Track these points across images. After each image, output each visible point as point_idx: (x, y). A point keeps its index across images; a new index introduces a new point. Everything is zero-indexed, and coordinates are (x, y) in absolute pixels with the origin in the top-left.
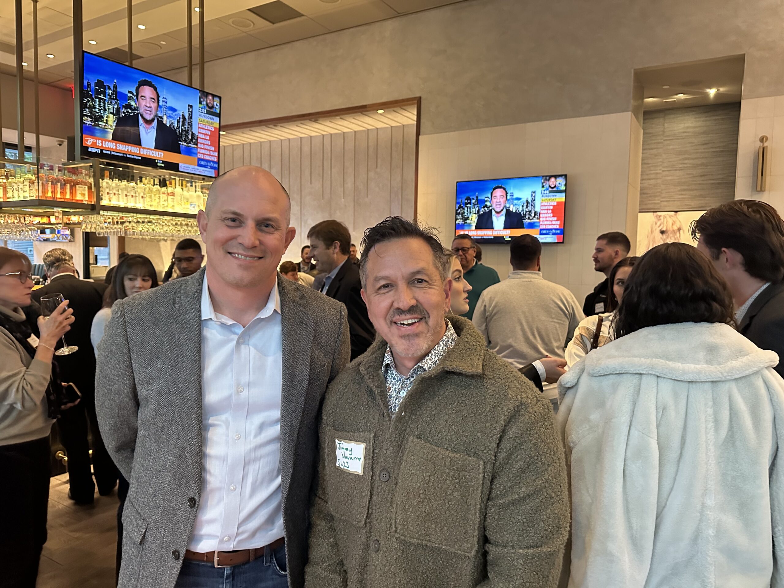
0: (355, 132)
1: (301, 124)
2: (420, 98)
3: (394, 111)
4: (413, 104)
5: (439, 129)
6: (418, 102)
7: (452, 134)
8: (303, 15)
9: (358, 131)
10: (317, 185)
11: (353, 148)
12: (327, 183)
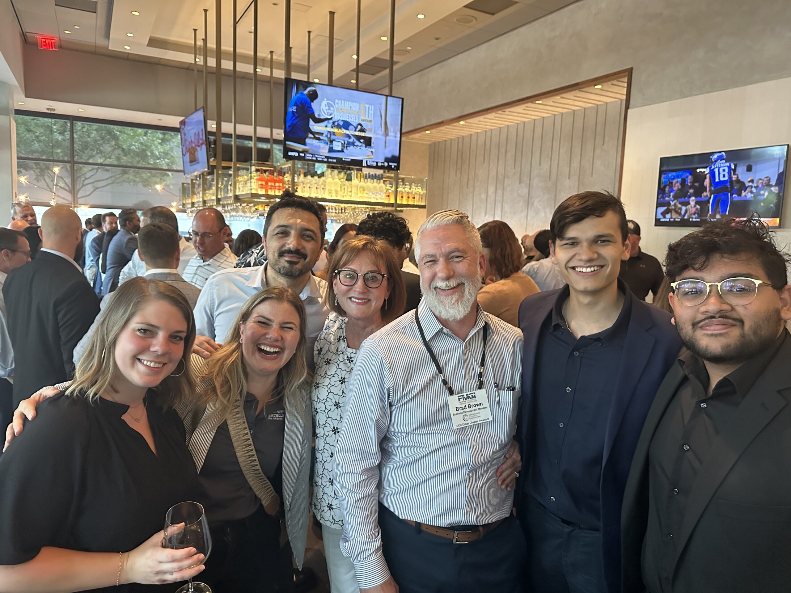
0: (585, 108)
1: (527, 107)
2: (632, 68)
3: (612, 84)
4: (624, 77)
5: (648, 101)
6: (629, 72)
7: (662, 104)
8: (517, 3)
9: (588, 108)
10: (545, 166)
11: (582, 126)
12: (554, 164)
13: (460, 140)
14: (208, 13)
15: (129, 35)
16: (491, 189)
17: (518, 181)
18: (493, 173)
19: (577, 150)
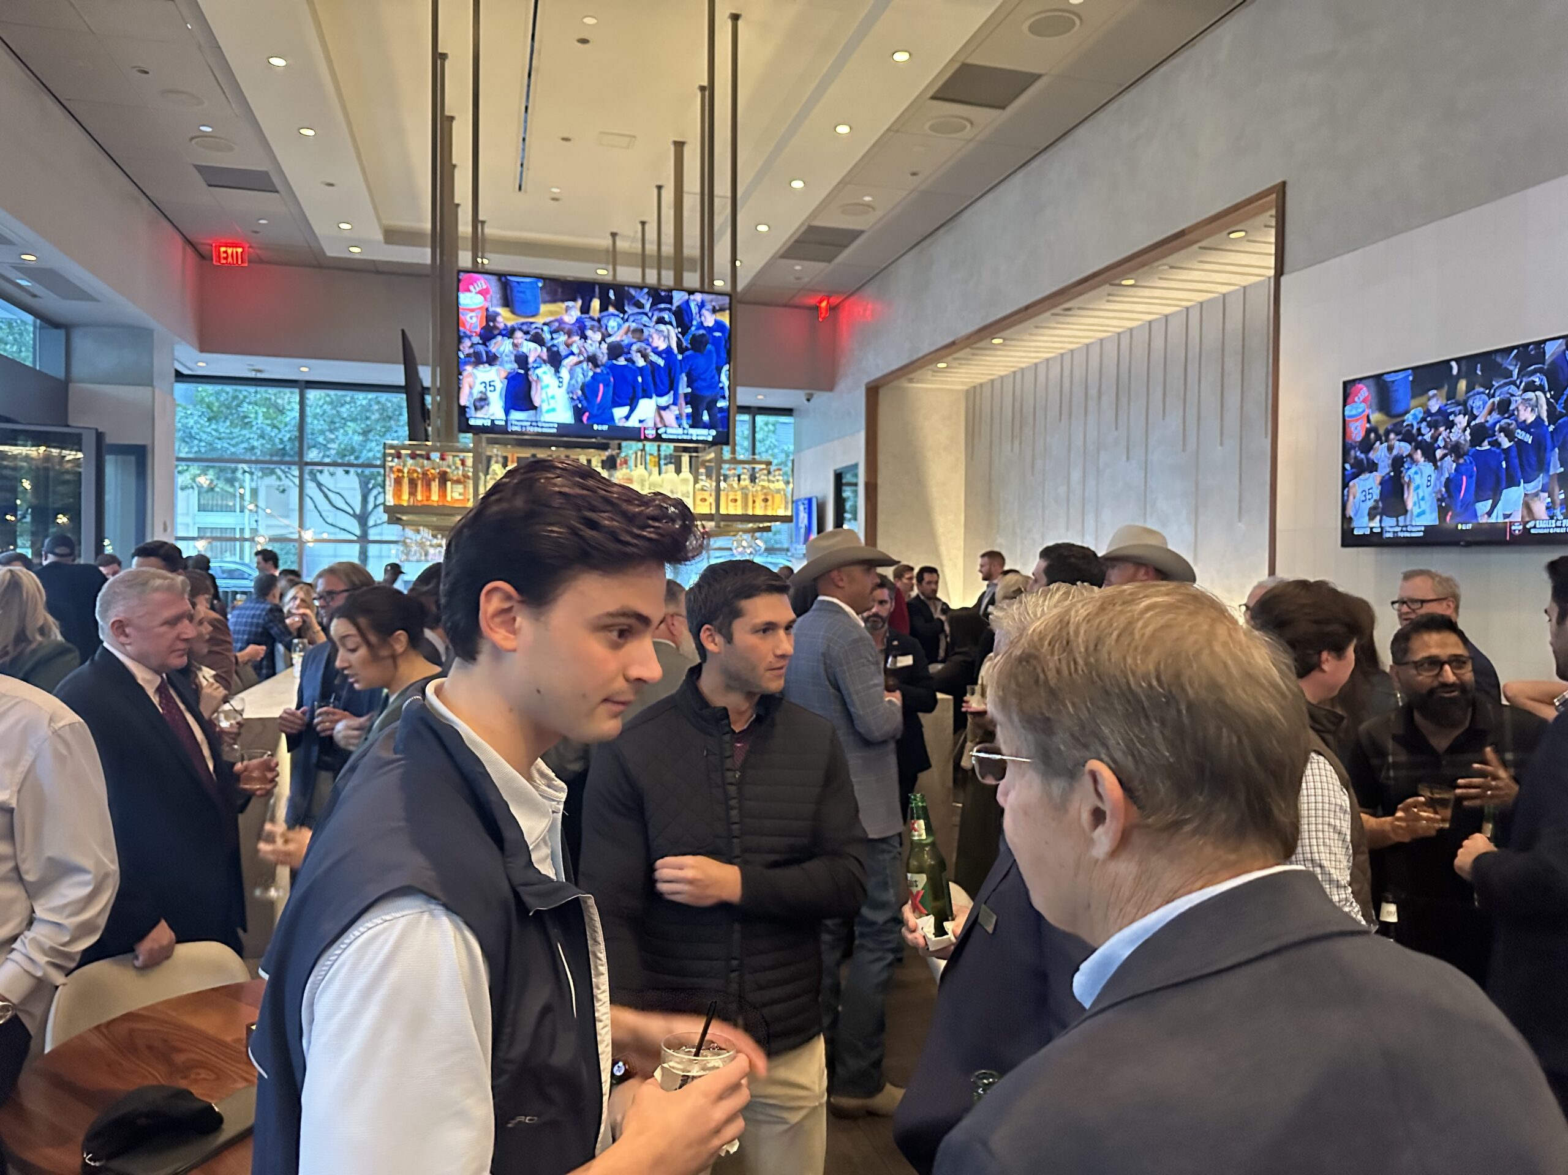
2: (1284, 184)
5: (1323, 252)
6: (1278, 194)
7: (1349, 257)
8: (1040, 76)
10: (1174, 421)
11: (1241, 326)
12: (1192, 412)
13: (1018, 377)
15: (342, 226)
16: (1076, 475)
17: (1125, 458)
18: (1078, 442)
19: (1233, 378)
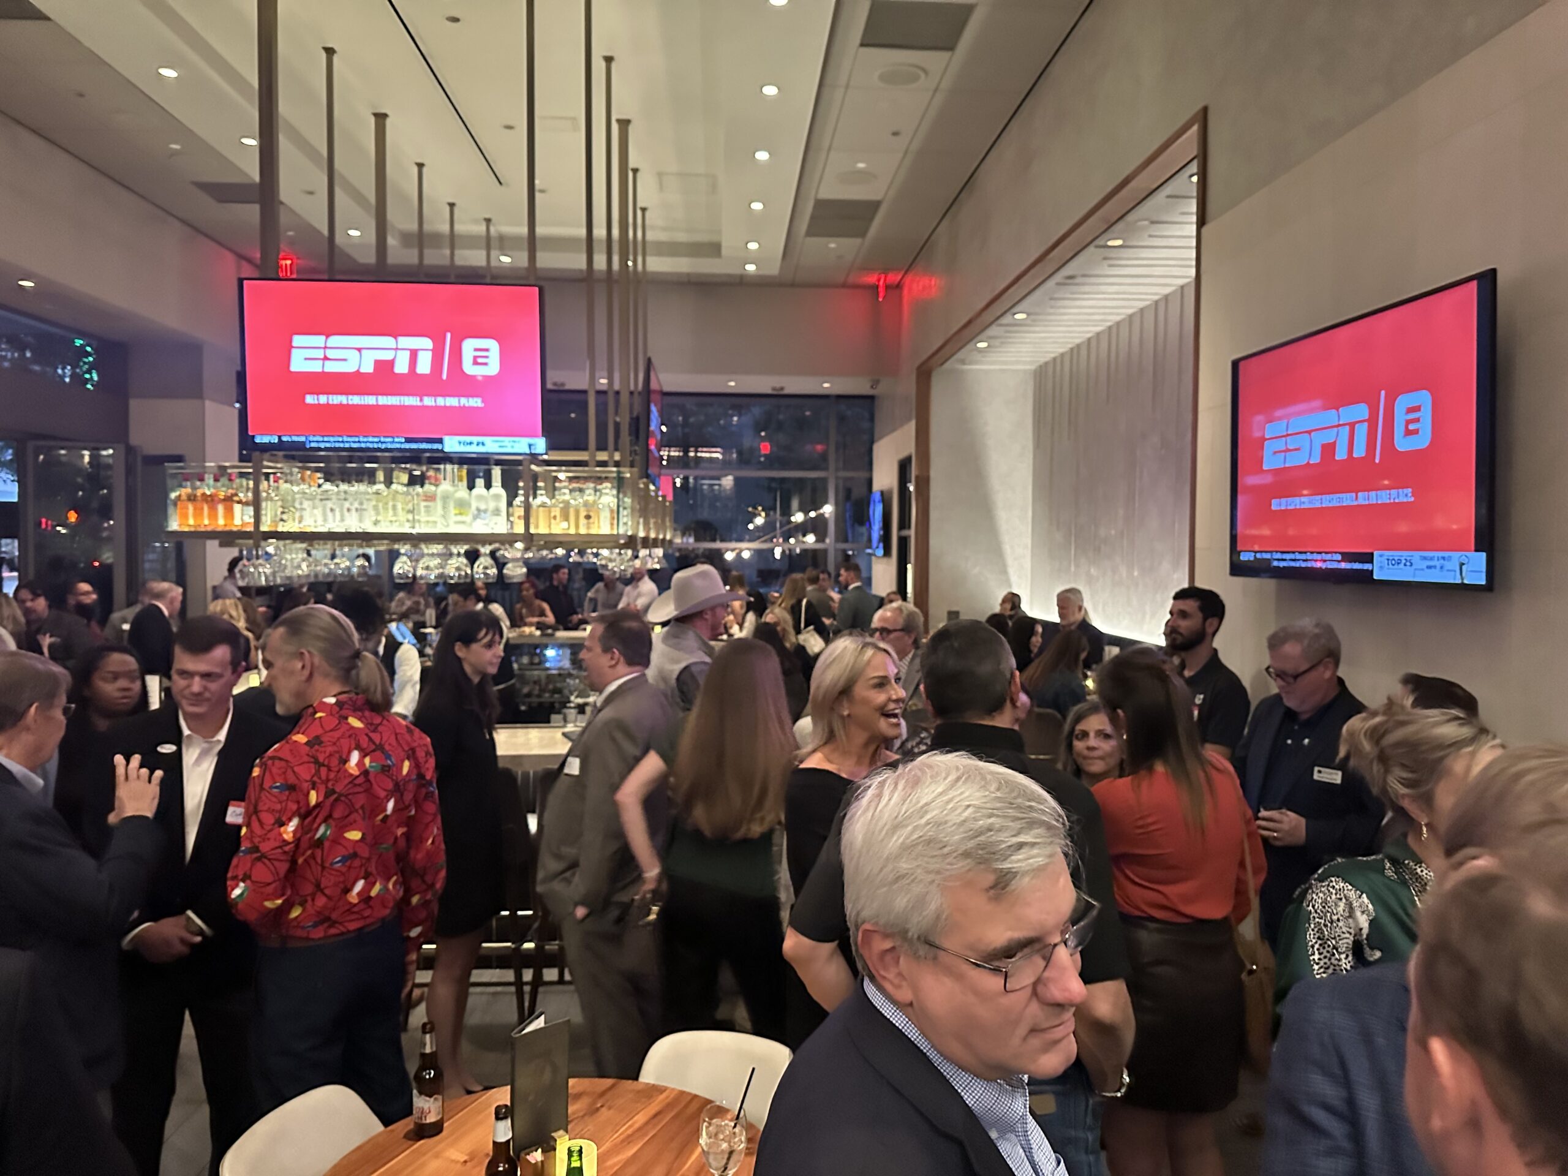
2: (1205, 110)
6: (1203, 122)
14: (425, 170)
